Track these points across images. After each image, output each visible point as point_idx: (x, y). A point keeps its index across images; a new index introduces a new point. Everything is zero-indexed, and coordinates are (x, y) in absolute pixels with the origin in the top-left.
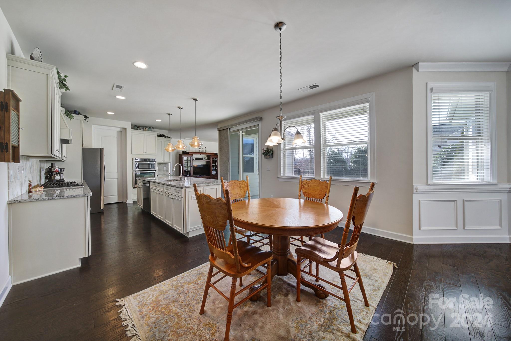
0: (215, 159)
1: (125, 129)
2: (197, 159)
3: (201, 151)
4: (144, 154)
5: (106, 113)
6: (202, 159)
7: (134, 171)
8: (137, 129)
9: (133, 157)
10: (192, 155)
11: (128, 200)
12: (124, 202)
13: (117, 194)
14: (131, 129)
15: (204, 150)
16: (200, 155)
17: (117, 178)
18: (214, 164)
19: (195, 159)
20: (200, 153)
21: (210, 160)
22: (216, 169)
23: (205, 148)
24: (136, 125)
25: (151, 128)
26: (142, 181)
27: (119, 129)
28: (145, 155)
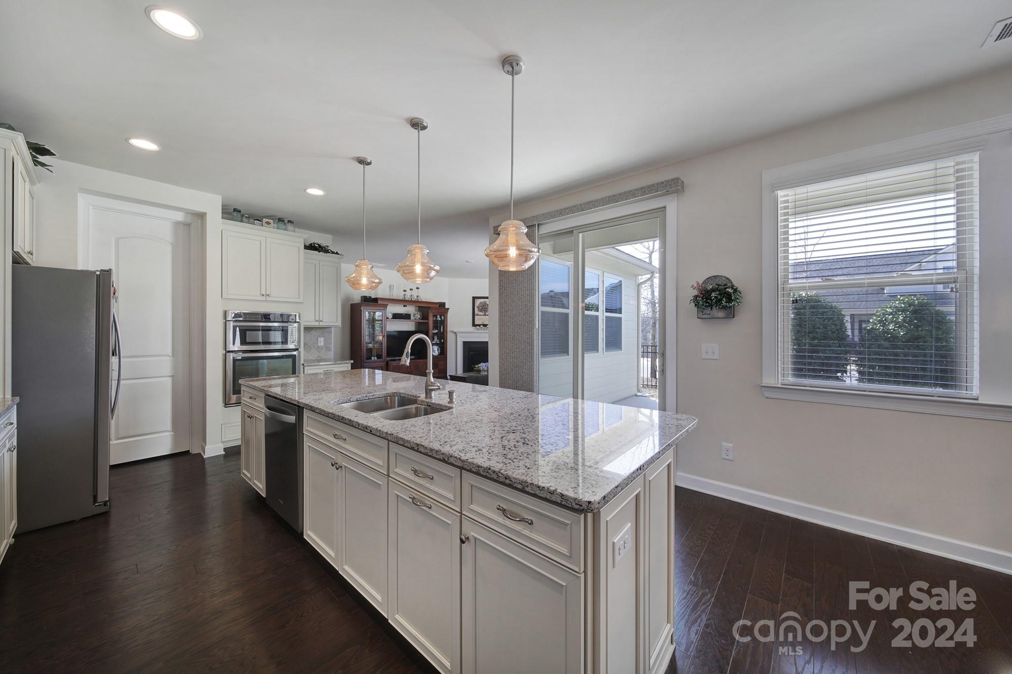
0: (438, 316)
1: (202, 216)
2: (396, 316)
3: (408, 298)
4: (264, 298)
5: (127, 140)
6: (406, 317)
7: (229, 352)
8: (242, 221)
9: (225, 309)
10: (385, 306)
11: (206, 448)
12: (195, 451)
13: (169, 426)
14: (222, 218)
15: (415, 294)
16: (404, 306)
17: (172, 376)
18: (437, 331)
19: (391, 317)
20: (404, 302)
21: (427, 319)
22: (440, 341)
23: (417, 288)
24: (239, 208)
25: (286, 222)
26: (263, 395)
27: (180, 217)
28: (266, 300)
